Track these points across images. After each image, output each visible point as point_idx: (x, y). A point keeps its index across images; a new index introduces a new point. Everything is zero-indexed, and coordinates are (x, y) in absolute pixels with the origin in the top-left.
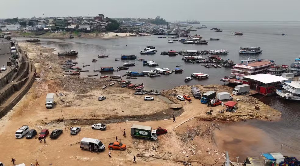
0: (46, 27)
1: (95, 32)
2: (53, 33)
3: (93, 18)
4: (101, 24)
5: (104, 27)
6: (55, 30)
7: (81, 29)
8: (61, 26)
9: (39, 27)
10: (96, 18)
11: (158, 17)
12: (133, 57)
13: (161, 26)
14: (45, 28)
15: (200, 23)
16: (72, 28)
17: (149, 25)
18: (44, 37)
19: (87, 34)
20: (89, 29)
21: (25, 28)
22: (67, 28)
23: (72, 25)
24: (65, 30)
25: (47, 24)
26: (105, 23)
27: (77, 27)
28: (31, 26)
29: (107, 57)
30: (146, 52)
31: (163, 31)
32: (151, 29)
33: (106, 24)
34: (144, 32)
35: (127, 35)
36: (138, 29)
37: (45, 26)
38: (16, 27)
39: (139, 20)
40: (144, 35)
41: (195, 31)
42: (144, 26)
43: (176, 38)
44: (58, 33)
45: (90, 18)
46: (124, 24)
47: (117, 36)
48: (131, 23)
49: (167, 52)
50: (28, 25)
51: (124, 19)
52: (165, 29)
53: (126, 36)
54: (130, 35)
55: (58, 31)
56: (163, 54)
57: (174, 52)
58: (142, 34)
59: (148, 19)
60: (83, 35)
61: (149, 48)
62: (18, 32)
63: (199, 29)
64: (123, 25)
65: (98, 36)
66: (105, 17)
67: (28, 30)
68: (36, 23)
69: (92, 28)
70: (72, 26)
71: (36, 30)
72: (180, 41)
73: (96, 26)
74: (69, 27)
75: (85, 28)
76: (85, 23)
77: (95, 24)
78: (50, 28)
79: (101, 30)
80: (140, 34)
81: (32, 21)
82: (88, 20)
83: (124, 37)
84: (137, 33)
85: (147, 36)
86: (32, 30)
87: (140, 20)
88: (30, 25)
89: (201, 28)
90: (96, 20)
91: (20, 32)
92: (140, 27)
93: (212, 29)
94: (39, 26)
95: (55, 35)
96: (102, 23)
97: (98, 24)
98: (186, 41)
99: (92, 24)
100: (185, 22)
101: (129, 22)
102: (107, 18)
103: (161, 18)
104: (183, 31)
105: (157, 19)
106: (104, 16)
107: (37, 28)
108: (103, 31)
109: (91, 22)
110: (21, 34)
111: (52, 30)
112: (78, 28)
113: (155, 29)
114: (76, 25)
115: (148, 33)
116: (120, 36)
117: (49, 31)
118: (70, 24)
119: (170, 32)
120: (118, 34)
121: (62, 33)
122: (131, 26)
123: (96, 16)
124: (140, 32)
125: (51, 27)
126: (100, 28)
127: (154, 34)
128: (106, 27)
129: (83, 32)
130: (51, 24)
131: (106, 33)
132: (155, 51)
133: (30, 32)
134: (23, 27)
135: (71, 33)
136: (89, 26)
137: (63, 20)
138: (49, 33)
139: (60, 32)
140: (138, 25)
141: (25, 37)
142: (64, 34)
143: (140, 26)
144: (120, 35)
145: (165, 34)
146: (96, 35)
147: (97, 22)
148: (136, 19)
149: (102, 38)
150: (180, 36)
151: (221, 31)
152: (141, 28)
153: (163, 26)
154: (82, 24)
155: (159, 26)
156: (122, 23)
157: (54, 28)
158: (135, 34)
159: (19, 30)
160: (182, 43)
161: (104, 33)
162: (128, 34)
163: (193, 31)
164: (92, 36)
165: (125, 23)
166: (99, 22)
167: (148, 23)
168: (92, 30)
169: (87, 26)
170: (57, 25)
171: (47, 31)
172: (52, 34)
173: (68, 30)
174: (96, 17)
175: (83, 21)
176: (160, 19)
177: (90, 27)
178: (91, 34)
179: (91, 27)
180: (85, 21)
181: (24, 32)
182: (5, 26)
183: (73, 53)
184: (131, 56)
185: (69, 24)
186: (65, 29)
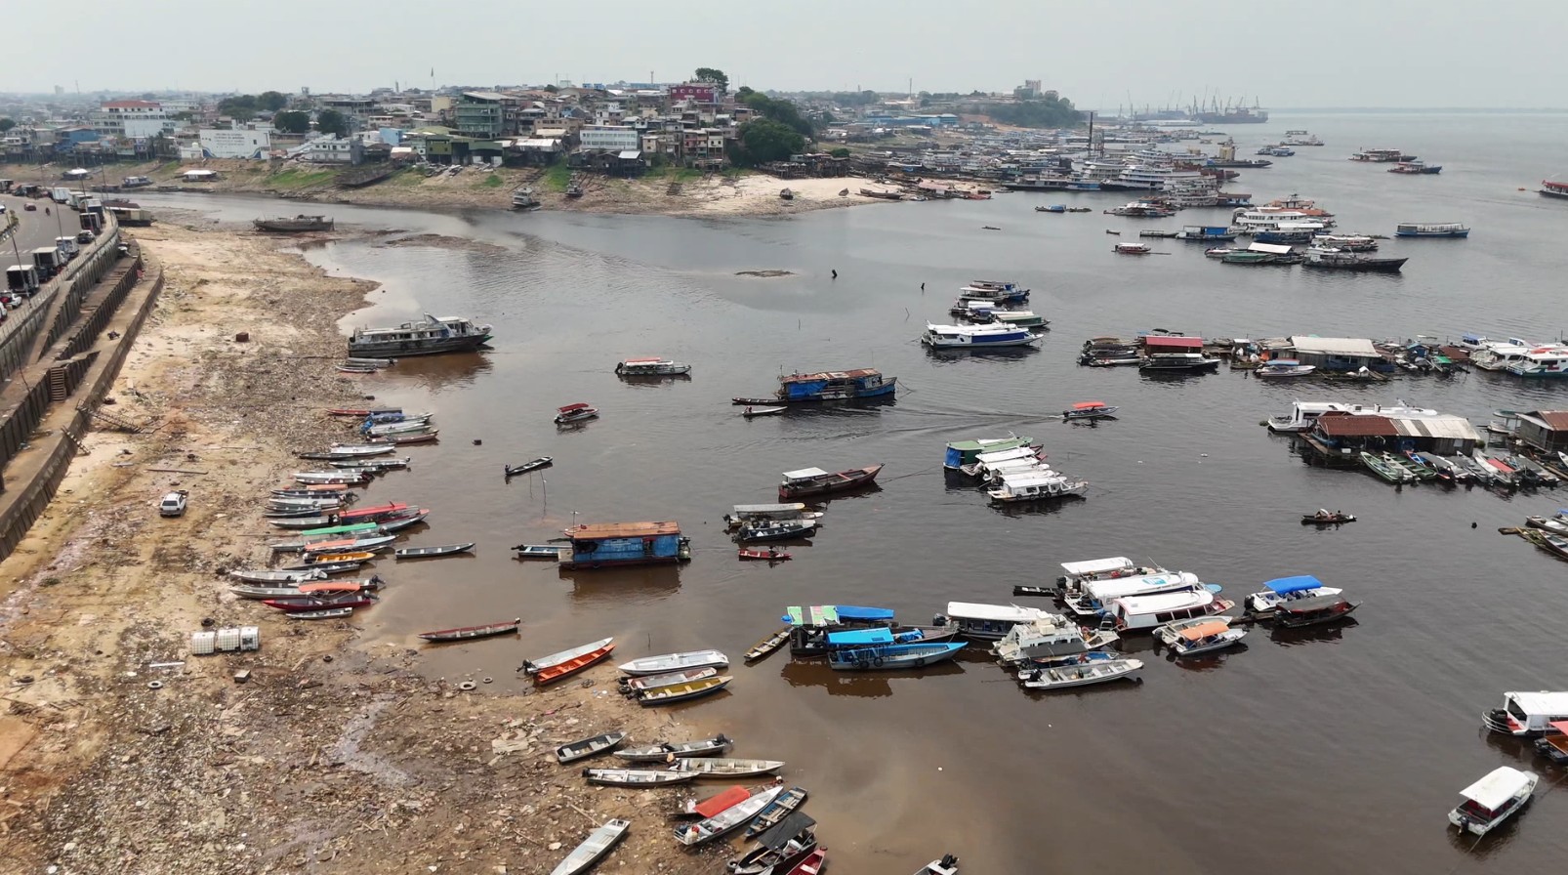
0: (402, 143)
1: (663, 175)
2: (432, 174)
3: (662, 88)
4: (704, 125)
5: (717, 142)
6: (447, 160)
7: (591, 155)
8: (485, 135)
9: (367, 142)
10: (678, 92)
11: (1028, 82)
12: (868, 385)
13: (1048, 134)
14: (396, 150)
15: (1269, 116)
16: (537, 151)
17: (979, 130)
18: (378, 198)
19: (616, 186)
20: (634, 155)
21: (298, 149)
22: (514, 149)
23: (540, 132)
24: (498, 160)
25: (413, 127)
26: (724, 122)
27: (570, 141)
28: (329, 137)
29: (684, 375)
30: (968, 341)
31: (1065, 166)
32: (988, 154)
33: (733, 123)
34: (951, 172)
35: (845, 192)
36: (916, 150)
37: (400, 134)
38: (252, 140)
39: (924, 103)
40: (949, 196)
41: (1261, 165)
42: (952, 134)
43: (1155, 216)
44: (458, 176)
45: (651, 93)
46: (840, 126)
47: (787, 196)
48: (875, 116)
49: (1123, 342)
50: (316, 128)
51: (843, 99)
52: (1072, 151)
53: (843, 203)
54: (866, 193)
55: (461, 163)
56: (1100, 354)
57: (1185, 349)
58: (940, 186)
59: (976, 94)
60: (594, 189)
61: (983, 295)
62: (255, 171)
63: (1280, 155)
64: (833, 132)
65: (677, 199)
66: (733, 86)
67: (309, 157)
68: (358, 117)
69: (653, 149)
70: (540, 137)
71: (348, 157)
72: (1190, 239)
73: (672, 138)
74: (523, 142)
75: (610, 149)
76: (616, 119)
77: (671, 128)
78: (421, 149)
79: (702, 162)
80: (926, 183)
81: (338, 109)
82: (635, 101)
83: (826, 205)
84: (909, 176)
85: (967, 196)
86: (331, 156)
87: (926, 100)
88: (325, 132)
89: (1292, 149)
90: (681, 104)
91: (266, 167)
92: (924, 139)
93: (1364, 159)
94: (370, 139)
95: (443, 189)
96: (706, 118)
97: (687, 126)
98: (1231, 240)
99: (653, 126)
100: (1179, 114)
101: (869, 112)
102: (746, 90)
103: (1043, 90)
104: (1189, 167)
105: (1023, 94)
106: (725, 78)
107: (357, 148)
108: (714, 169)
109: (650, 118)
110: (268, 182)
111: (433, 158)
112: (574, 152)
113: (1013, 152)
114: (561, 132)
115: (972, 175)
116: (806, 202)
117: (412, 162)
118: (532, 123)
119: (1115, 175)
120: (793, 185)
121: (484, 178)
122: (875, 138)
123: (679, 81)
124: (924, 172)
125: (428, 140)
126: (694, 149)
127: (1012, 189)
128: (728, 141)
129: (599, 171)
130: (432, 123)
131: (729, 180)
132: (1037, 326)
133: (316, 171)
134: (286, 141)
135: (532, 180)
136: (631, 137)
137: (494, 102)
138: (414, 176)
139: (471, 169)
140: (914, 131)
141: (281, 197)
142: (494, 181)
143: (924, 132)
144: (804, 196)
145: (1082, 188)
146: (668, 193)
147: (685, 117)
148: (904, 97)
149: (698, 211)
150: (1179, 201)
151: (1435, 171)
152: (935, 146)
153: (1056, 135)
154: (599, 124)
155: (1031, 134)
156: (829, 119)
157: (439, 150)
158: (893, 188)
159: (265, 155)
160: (1213, 257)
161: (716, 181)
162: (855, 184)
163: (1247, 165)
164: (643, 198)
165: (846, 117)
166: (692, 116)
167: (972, 117)
168: (649, 163)
169: (625, 139)
170: (460, 130)
171: (403, 164)
172: (429, 182)
173: (517, 159)
174: (678, 88)
175: (606, 107)
176: (1040, 96)
177: (640, 146)
178: (639, 187)
179: (645, 145)
180: (614, 107)
181: (286, 167)
182: (196, 136)
183: (452, 333)
184: (857, 382)
185: (526, 125)
186: (498, 153)
